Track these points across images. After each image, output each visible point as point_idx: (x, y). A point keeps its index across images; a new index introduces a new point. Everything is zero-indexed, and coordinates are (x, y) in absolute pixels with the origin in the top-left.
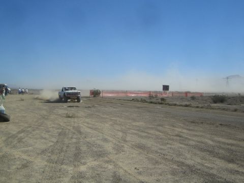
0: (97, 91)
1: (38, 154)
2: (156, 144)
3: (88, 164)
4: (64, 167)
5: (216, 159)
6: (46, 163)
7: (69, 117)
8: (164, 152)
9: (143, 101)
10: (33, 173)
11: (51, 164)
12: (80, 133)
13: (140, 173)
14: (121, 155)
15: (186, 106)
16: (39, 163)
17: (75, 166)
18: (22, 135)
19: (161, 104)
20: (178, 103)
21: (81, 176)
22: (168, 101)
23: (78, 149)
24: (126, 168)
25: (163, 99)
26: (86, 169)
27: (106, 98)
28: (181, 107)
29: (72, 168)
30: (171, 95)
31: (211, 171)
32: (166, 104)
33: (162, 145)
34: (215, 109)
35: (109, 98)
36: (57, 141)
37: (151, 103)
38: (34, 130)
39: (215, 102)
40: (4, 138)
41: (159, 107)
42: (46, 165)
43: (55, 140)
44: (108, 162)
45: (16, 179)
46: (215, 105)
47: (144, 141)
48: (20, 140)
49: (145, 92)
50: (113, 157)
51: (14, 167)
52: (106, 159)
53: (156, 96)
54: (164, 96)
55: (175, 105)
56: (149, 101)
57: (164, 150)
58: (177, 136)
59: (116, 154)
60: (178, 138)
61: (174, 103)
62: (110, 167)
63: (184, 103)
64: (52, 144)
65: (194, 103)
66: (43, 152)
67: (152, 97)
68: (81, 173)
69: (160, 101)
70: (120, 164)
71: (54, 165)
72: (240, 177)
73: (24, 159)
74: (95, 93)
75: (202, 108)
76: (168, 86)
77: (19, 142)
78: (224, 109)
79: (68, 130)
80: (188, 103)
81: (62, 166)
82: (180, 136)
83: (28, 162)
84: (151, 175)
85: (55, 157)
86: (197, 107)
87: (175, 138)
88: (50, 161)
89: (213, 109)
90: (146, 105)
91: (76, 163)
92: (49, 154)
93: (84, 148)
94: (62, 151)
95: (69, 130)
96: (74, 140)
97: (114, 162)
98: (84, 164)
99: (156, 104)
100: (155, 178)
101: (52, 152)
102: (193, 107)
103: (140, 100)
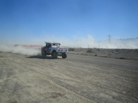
2: (39, 69)
3: (4, 79)
5: (64, 75)
7: (1, 57)
8: (42, 72)
12: (5, 64)
13: (28, 82)
23: (1, 72)
24: (22, 80)
26: (2, 81)
31: (61, 80)
44: (14, 77)
46: (70, 52)
47: (33, 68)
50: (17, 75)
52: (14, 76)
58: (50, 65)
59: (20, 74)
60: (50, 66)
62: (15, 80)
70: (20, 78)
72: (74, 83)
78: (73, 54)
82: (51, 65)
84: (33, 83)
87: (49, 66)
93: (4, 71)
98: (3, 78)
100: (35, 84)
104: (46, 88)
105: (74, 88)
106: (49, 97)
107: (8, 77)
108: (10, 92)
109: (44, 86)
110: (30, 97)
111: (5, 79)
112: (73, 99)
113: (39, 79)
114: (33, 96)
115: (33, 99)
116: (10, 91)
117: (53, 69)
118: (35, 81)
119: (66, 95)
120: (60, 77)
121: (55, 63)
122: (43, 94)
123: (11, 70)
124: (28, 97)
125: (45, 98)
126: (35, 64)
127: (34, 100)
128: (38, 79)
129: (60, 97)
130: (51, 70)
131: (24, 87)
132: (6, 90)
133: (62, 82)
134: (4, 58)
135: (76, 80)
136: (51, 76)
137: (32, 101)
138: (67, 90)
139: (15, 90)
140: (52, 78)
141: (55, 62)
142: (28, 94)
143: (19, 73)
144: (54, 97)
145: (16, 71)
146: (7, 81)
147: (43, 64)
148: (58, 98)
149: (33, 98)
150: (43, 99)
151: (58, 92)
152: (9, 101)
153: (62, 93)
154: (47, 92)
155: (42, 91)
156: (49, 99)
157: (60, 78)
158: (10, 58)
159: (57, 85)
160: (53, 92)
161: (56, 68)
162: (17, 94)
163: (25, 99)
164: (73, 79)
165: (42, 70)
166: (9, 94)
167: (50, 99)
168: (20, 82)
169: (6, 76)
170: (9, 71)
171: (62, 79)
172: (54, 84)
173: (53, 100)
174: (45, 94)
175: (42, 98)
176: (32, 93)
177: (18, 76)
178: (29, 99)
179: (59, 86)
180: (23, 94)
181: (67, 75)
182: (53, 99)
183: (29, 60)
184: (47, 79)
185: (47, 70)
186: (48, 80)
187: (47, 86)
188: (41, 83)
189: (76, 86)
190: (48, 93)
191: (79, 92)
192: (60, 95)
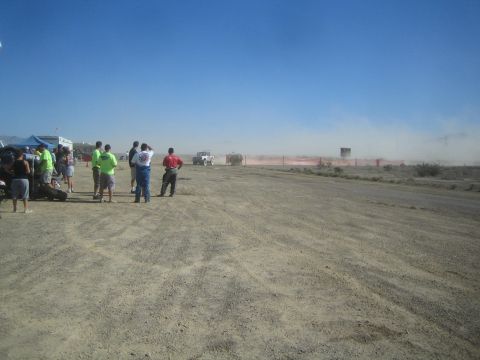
0: (237, 156)
1: (122, 248)
2: (311, 237)
3: (196, 264)
4: (157, 267)
5: (400, 261)
6: (131, 261)
7: (186, 194)
8: (320, 249)
9: (307, 171)
10: (106, 276)
11: (138, 263)
12: (196, 217)
13: (274, 281)
14: (251, 251)
15: (375, 180)
16: (121, 260)
17: (174, 266)
18: (106, 219)
19: (335, 176)
20: (361, 175)
21: (179, 281)
22: (345, 173)
23: (186, 241)
24: (252, 272)
25: (338, 169)
26: (189, 272)
27: (250, 167)
28: (366, 182)
29: (168, 270)
30: (353, 164)
31: (390, 281)
32: (342, 177)
33: (320, 238)
34: (419, 185)
35: (256, 167)
36: (157, 230)
37: (320, 174)
38: (125, 213)
39: (422, 174)
40: (78, 224)
41: (331, 180)
42: (130, 265)
43: (154, 227)
44: (226, 262)
45: (78, 284)
46: (422, 179)
47: (291, 232)
48: (101, 228)
49: (312, 160)
50: (234, 254)
51: (81, 266)
52: (226, 257)
53: (330, 164)
54: (342, 164)
55: (357, 178)
56: (315, 171)
57: (321, 245)
59: (244, 250)
60: (349, 228)
61: (355, 175)
62: (229, 269)
63: (371, 176)
64: (148, 233)
65: (387, 176)
66: (131, 244)
67: (323, 166)
68: (180, 277)
69: (333, 172)
70: (245, 265)
71: (141, 264)
72: (436, 290)
73: (99, 254)
74: (235, 160)
75: (399, 183)
76: (349, 150)
77: (99, 229)
78: (434, 186)
79: (177, 214)
80: (377, 176)
81: (154, 267)
82: (353, 226)
83: (105, 259)
84: (290, 283)
85: (146, 253)
86: (392, 182)
87: (344, 228)
88: (138, 258)
89: (416, 185)
90: (311, 178)
91: (177, 262)
92: (139, 248)
93: (196, 240)
94: (160, 243)
95: (180, 213)
96: (184, 229)
97: (237, 262)
98: (190, 263)
99: (326, 175)
100: (296, 288)
101: (145, 246)
102: (384, 182)
103: (302, 170)
104: (336, 304)
105: (441, 312)
106: (347, 338)
107: (208, 258)
108: (211, 309)
109: (329, 298)
110: (279, 332)
111: (198, 264)
112: (436, 354)
113: (310, 272)
114: (288, 327)
115: (287, 340)
116: (214, 306)
117: (361, 239)
118: (295, 278)
119: (411, 337)
120: (386, 268)
121: (368, 218)
122: (323, 325)
123: (217, 236)
124: (270, 330)
125: (331, 340)
126: (296, 221)
127: (292, 342)
128: (307, 270)
129: (385, 342)
130: (354, 240)
131: (260, 296)
132: (200, 300)
133: (394, 287)
134: (196, 198)
135: (449, 284)
136: (353, 263)
137: (286, 346)
138: (412, 319)
139: (228, 305)
140: (356, 271)
141: (367, 215)
142: (273, 320)
143: (242, 247)
144: (364, 340)
145: (233, 240)
146: (202, 271)
147: (323, 221)
148: (377, 344)
149: (287, 335)
150: (322, 342)
151: (379, 321)
152: (208, 337)
153: (394, 328)
154: (336, 319)
155: (321, 316)
156: (347, 343)
157: (385, 270)
158: (213, 199)
159: (376, 297)
160: (360, 318)
161: (371, 236)
162: (236, 317)
163: (262, 338)
164: (439, 279)
165: (321, 242)
166: (209, 314)
167: (350, 344)
168: (244, 277)
169: (202, 258)
170: (210, 241)
171: (391, 275)
172: (365, 292)
173: (360, 351)
174: (331, 323)
175: (322, 339)
176: (284, 318)
177: (238, 259)
178: (276, 339)
179: (383, 302)
180: (254, 319)
181: (411, 262)
182: (360, 348)
183: (275, 206)
184: (339, 272)
185: (336, 241)
186: (340, 275)
187: (339, 298)
188: (318, 286)
189: (447, 307)
190: (343, 323)
191: (462, 328)
192: (386, 332)
